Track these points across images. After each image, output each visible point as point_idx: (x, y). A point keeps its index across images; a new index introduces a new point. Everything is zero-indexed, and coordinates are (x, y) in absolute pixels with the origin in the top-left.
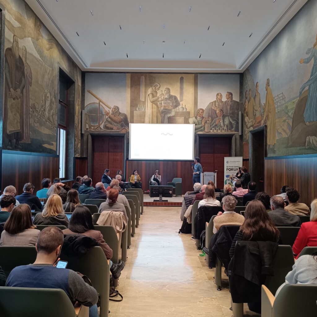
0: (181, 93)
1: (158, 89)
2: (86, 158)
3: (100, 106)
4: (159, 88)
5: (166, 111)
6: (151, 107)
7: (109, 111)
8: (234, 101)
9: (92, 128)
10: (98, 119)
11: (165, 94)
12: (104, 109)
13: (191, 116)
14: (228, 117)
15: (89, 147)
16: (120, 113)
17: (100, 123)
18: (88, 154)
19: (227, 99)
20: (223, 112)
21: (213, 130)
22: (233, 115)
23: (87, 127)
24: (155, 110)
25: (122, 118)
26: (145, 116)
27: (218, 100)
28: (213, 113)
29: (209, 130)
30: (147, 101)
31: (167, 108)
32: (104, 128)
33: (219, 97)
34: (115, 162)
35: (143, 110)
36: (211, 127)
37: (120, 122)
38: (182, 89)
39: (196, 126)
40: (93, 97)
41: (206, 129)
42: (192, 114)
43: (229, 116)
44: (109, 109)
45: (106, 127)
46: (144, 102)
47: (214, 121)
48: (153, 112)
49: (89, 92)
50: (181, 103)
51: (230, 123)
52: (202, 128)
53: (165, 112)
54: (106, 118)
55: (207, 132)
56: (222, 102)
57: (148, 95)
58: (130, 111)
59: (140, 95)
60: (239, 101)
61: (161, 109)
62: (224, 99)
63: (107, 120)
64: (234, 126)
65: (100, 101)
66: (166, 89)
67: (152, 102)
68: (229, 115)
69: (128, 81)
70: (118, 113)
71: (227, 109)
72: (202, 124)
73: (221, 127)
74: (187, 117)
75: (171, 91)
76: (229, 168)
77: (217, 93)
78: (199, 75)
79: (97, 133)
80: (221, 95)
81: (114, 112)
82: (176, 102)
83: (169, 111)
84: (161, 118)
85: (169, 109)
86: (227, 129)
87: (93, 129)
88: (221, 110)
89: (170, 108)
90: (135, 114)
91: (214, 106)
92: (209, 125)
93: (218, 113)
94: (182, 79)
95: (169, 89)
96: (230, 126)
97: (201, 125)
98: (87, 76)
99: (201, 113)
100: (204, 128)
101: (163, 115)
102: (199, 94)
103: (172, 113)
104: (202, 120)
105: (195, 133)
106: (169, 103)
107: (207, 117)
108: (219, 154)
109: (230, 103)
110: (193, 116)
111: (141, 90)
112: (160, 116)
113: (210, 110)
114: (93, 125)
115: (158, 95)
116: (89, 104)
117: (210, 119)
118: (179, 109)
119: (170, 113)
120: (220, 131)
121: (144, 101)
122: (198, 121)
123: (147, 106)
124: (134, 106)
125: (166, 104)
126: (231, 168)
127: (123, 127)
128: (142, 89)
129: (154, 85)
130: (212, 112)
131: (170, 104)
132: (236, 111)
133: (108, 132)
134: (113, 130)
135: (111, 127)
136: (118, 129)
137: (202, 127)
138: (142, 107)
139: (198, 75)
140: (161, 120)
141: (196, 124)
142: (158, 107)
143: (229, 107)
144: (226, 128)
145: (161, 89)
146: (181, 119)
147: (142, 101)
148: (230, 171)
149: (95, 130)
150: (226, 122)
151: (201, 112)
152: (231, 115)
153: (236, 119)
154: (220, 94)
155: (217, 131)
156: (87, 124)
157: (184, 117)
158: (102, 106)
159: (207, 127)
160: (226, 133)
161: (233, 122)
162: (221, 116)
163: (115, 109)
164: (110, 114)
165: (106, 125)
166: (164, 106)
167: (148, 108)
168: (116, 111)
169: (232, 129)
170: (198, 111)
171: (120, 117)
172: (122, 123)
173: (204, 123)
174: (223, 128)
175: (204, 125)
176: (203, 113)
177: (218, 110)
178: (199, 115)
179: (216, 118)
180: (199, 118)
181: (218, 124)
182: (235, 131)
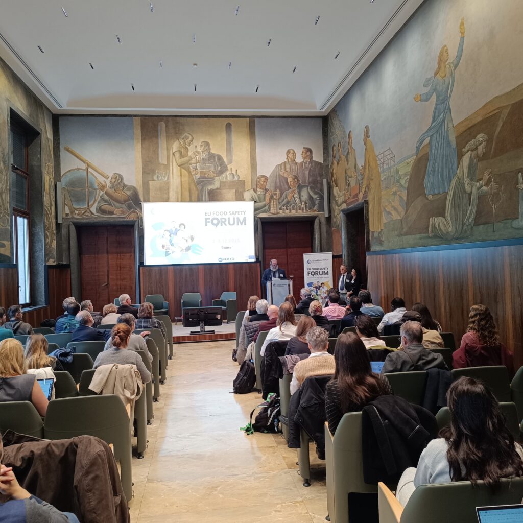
0: (229, 150)
1: (190, 144)
2: (68, 266)
3: (89, 174)
4: (192, 141)
5: (205, 181)
6: (180, 174)
7: (105, 182)
8: (315, 161)
9: (77, 212)
10: (87, 197)
11: (201, 152)
12: (96, 178)
13: (247, 188)
14: (306, 188)
15: (71, 247)
16: (125, 186)
17: (90, 204)
18: (71, 258)
19: (304, 158)
20: (298, 181)
21: (284, 210)
22: (315, 185)
23: (67, 211)
24: (186, 179)
25: (129, 193)
26: (168, 189)
27: (290, 160)
28: (283, 182)
29: (277, 210)
30: (171, 164)
31: (206, 175)
32: (97, 212)
33: (290, 155)
34: (120, 270)
35: (166, 179)
36: (281, 205)
37: (125, 201)
38: (229, 143)
39: (256, 204)
40: (75, 158)
41: (272, 209)
42: (248, 185)
43: (307, 186)
44: (105, 179)
45: (101, 210)
46: (167, 167)
47: (284, 195)
48: (183, 183)
49: (67, 150)
50: (229, 167)
51: (311, 197)
52: (267, 207)
53: (203, 181)
54: (101, 195)
55: (274, 214)
56: (296, 164)
57: (173, 154)
58: (142, 182)
59: (158, 154)
60: (322, 162)
61: (196, 177)
62: (299, 159)
63: (102, 199)
64: (317, 202)
65: (88, 165)
66: (203, 144)
67: (181, 166)
68: (307, 185)
69: (138, 132)
70: (122, 185)
71: (304, 176)
72: (266, 200)
73: (296, 204)
74: (240, 190)
75: (211, 147)
76: (311, 271)
77: (287, 150)
78: (256, 120)
79: (84, 221)
80: (294, 153)
81: (115, 184)
82: (220, 165)
83: (210, 181)
84: (196, 192)
85: (209, 176)
86: (306, 208)
87: (78, 215)
88: (296, 178)
89: (212, 175)
90: (151, 187)
91: (283, 170)
93: (290, 182)
94: (229, 126)
95: (208, 144)
96: (310, 202)
97: (264, 203)
98: (62, 122)
99: (262, 183)
100: (270, 206)
101: (200, 187)
102: (258, 150)
103: (215, 183)
104: (264, 195)
105: (255, 216)
106: (210, 167)
107: (272, 189)
108: (295, 249)
109: (308, 165)
111: (159, 147)
112: (194, 188)
113: (277, 177)
114: (77, 207)
115: (190, 154)
116: (69, 171)
117: (278, 192)
118: (227, 176)
119: (211, 184)
120: (295, 211)
121: (166, 163)
122: (258, 197)
123: (171, 172)
124: (149, 173)
125: (203, 168)
126: (315, 271)
128: (162, 143)
129: (182, 137)
130: (280, 181)
131: (212, 168)
132: (319, 179)
133: (105, 218)
134: (114, 216)
135: (109, 210)
136: (123, 212)
137: (265, 206)
138: (163, 174)
139: (254, 120)
140: (196, 195)
141: (255, 202)
142: (192, 175)
143: (307, 172)
144: (305, 206)
145: (194, 143)
146: (232, 193)
147: (164, 164)
148: (313, 275)
149: (81, 216)
150: (304, 196)
151: (263, 180)
152: (311, 185)
153: (319, 191)
154: (292, 152)
155: (290, 212)
156: (66, 206)
157: (235, 190)
158: (92, 174)
159: (274, 205)
160: (304, 214)
161: (315, 197)
162: (295, 187)
163: (116, 178)
164: (107, 187)
165: (100, 207)
166: (202, 172)
167: (174, 176)
168: (117, 182)
169: (314, 207)
170: (258, 180)
171: (126, 192)
172: (129, 202)
173: (269, 199)
174: (299, 207)
175: (268, 202)
176: (267, 183)
177: (290, 177)
178: (260, 186)
179: (288, 190)
180: (259, 191)
181: (292, 200)
182: (318, 211)
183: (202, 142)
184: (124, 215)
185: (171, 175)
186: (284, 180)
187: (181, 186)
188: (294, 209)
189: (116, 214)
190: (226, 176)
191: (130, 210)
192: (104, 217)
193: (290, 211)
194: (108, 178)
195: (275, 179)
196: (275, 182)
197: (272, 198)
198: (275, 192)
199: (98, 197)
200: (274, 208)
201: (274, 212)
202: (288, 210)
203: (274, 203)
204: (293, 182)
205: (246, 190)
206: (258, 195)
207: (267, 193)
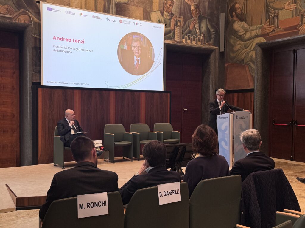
13: (154, 9)
14: (205, 20)
22: (212, 18)
28: (187, 10)
29: (180, 39)
41: (176, 36)
43: (206, 18)
47: (187, 23)
52: (171, 34)
55: (178, 42)
64: (213, 36)
68: (206, 16)
72: (171, 26)
73: (197, 35)
74: (148, 10)
86: (204, 41)
88: (197, 7)
92: (180, 29)
93: (193, 10)
96: (208, 35)
104: (170, 19)
107: (177, 15)
110: (158, 10)
117: (182, 19)
122: (165, 21)
130: (184, 8)
144: (203, 38)
146: (140, 11)
150: (203, 28)
152: (209, 17)
153: (215, 25)
155: (191, 42)
157: (142, 9)
159: (178, 32)
160: (203, 46)
161: (212, 30)
162: (197, 17)
170: (165, 2)
173: (174, 25)
174: (198, 38)
175: (173, 28)
176: (173, 7)
177: (193, 5)
178: (166, 9)
179: (190, 18)
180: (166, 15)
181: (193, 29)
182: (213, 45)
186: (187, 7)
188: (194, 40)
195: (180, 4)
196: (179, 8)
198: (179, 19)
200: (178, 36)
201: (178, 39)
202: (189, 40)
203: (178, 30)
204: (195, 11)
205: (153, 11)
206: (164, 18)
207: (173, 18)
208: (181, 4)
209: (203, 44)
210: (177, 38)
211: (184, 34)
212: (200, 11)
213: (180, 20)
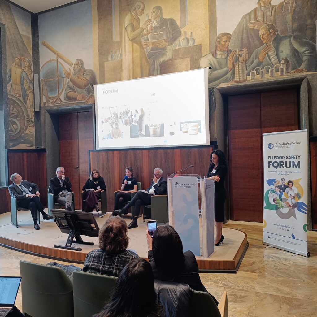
1: (141, 13)
2: (44, 150)
3: (59, 63)
4: (143, 10)
5: (156, 53)
6: (132, 49)
7: (70, 70)
9: (51, 101)
10: (57, 86)
11: (153, 20)
12: (64, 67)
13: (203, 53)
14: (288, 39)
16: (85, 71)
17: (60, 92)
20: (275, 31)
21: (253, 75)
22: (302, 32)
23: (45, 101)
24: (137, 54)
25: (88, 78)
26: (121, 68)
27: (262, 5)
28: (252, 37)
29: (243, 77)
30: (123, 40)
31: (157, 46)
32: (64, 100)
35: (119, 58)
36: (248, 70)
37: (85, 86)
40: (49, 51)
41: (237, 75)
42: (206, 49)
43: (290, 37)
44: (69, 67)
45: (68, 98)
46: (120, 44)
47: (253, 55)
49: (44, 44)
50: (183, 31)
51: (295, 52)
52: (229, 74)
54: (67, 82)
55: (239, 82)
56: (273, 7)
57: (126, 29)
58: (98, 65)
59: (112, 32)
61: (147, 50)
63: (68, 86)
64: (305, 58)
65: (58, 56)
67: (133, 40)
68: (289, 34)
69: (95, 12)
70: (83, 70)
71: (285, 22)
72: (228, 65)
73: (272, 65)
74: (196, 57)
75: (163, 12)
81: (77, 70)
82: (173, 31)
84: (148, 68)
86: (287, 69)
87: (52, 103)
88: (272, 27)
89: (164, 44)
90: (106, 69)
91: (252, 21)
92: (242, 65)
93: (263, 35)
96: (294, 59)
97: (225, 69)
98: (40, 19)
99: (223, 43)
100: (233, 73)
103: (167, 53)
104: (226, 58)
106: (161, 36)
109: (292, 6)
111: (113, 24)
112: (146, 63)
113: (244, 31)
114: (51, 96)
115: (141, 25)
116: (46, 63)
117: (245, 51)
119: (163, 54)
120: (269, 74)
121: (119, 41)
122: (218, 62)
123: (123, 49)
124: (104, 54)
125: (155, 38)
127: (90, 93)
128: (115, 17)
129: (134, 8)
130: (248, 37)
131: (163, 36)
132: (309, 21)
134: (77, 102)
135: (74, 97)
136: (84, 97)
137: (227, 73)
138: (116, 52)
140: (148, 71)
141: (210, 68)
142: (143, 48)
143: (289, 17)
144: (285, 65)
145: (146, 11)
146: (186, 62)
147: (117, 42)
149: (54, 104)
150: (284, 51)
151: (224, 40)
152: (296, 33)
153: (309, 41)
155: (262, 77)
156: (43, 96)
157: (189, 59)
158: (61, 63)
159: (239, 70)
160: (284, 77)
161: (302, 50)
162: (270, 41)
163: (78, 65)
164: (72, 74)
165: (67, 94)
166: (153, 43)
167: (126, 53)
168: (79, 68)
169: (300, 65)
170: (218, 40)
171: (86, 77)
172: (88, 87)
173: (232, 63)
174: (275, 68)
175: (231, 67)
176: (229, 42)
177: (263, 28)
178: (220, 49)
179: (259, 46)
180: (219, 55)
181: (265, 59)
182: (306, 70)
183: (153, 9)
184: (85, 100)
185: (124, 52)
186: (253, 34)
187: (133, 63)
188: (268, 72)
189: (79, 100)
190: (180, 43)
191: (89, 95)
192: (70, 104)
193: (263, 75)
194: (72, 64)
195: (241, 35)
196: (240, 39)
197: (236, 62)
199: (65, 84)
200: (239, 74)
201: (239, 79)
202: (259, 74)
203: (239, 67)
204: (266, 35)
205: (202, 56)
206: (218, 60)
207: (230, 55)
208: (243, 33)
209: (285, 74)
210: (238, 77)
211: (250, 69)
212: (277, 31)
213: (242, 54)
